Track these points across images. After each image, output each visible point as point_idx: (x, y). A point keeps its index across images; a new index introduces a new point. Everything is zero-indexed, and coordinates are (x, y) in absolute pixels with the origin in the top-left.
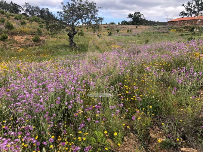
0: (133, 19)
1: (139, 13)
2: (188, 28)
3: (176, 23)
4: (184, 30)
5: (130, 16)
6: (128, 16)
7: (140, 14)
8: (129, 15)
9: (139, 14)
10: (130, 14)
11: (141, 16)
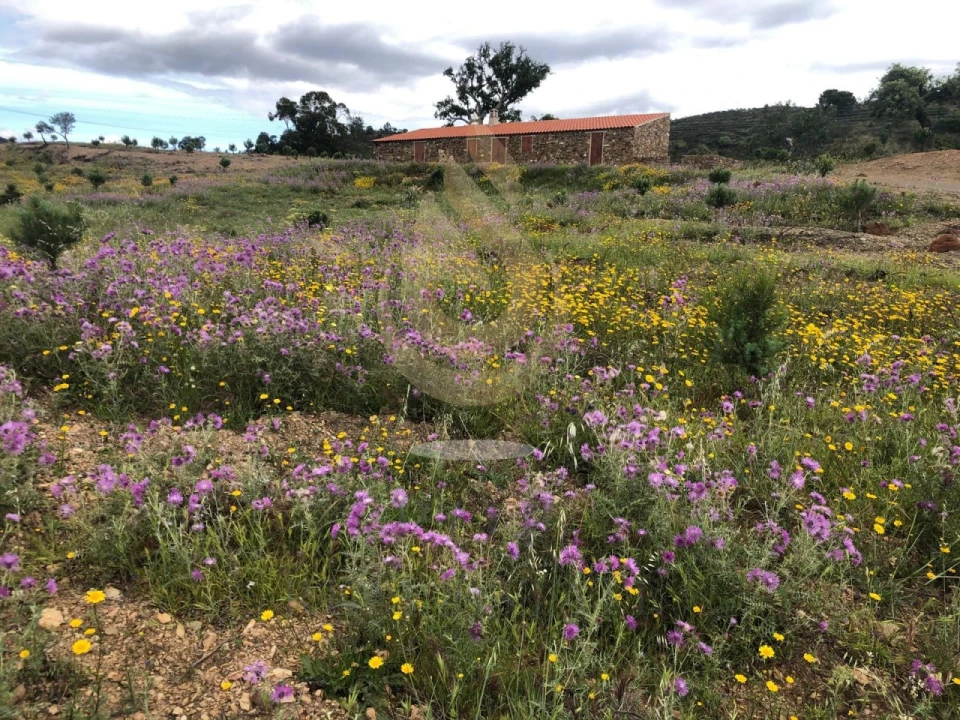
0: (299, 123)
1: (322, 96)
2: (420, 172)
3: (405, 149)
4: (404, 181)
5: (285, 108)
6: (274, 111)
7: (329, 100)
8: (279, 107)
9: (327, 105)
10: (285, 100)
11: (332, 111)
